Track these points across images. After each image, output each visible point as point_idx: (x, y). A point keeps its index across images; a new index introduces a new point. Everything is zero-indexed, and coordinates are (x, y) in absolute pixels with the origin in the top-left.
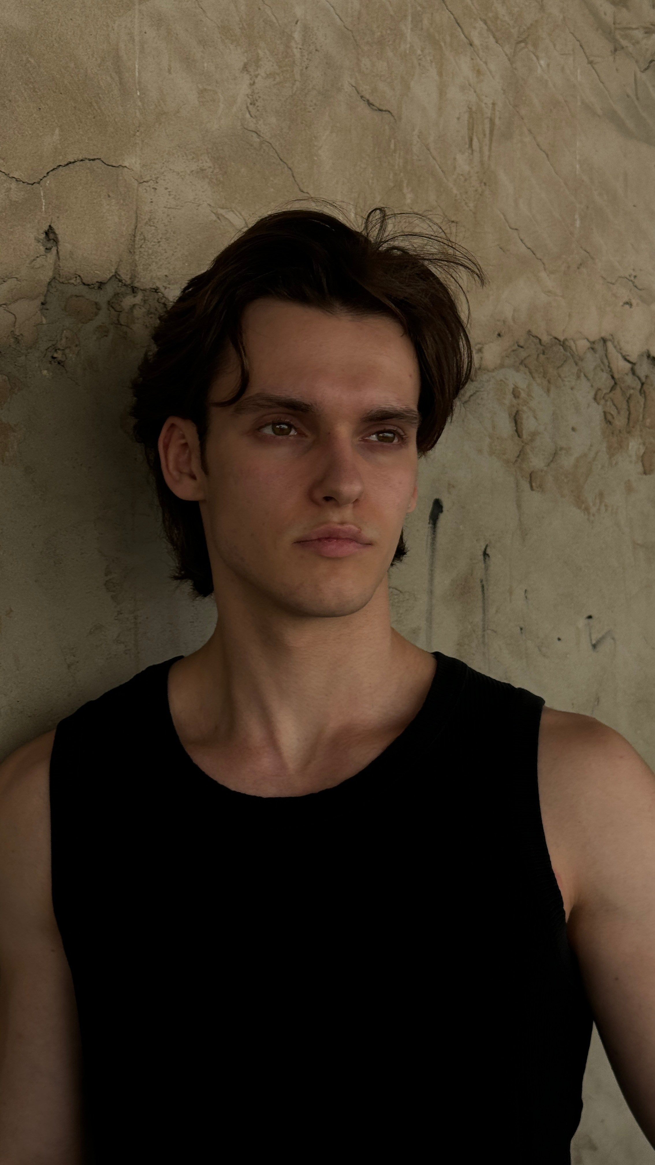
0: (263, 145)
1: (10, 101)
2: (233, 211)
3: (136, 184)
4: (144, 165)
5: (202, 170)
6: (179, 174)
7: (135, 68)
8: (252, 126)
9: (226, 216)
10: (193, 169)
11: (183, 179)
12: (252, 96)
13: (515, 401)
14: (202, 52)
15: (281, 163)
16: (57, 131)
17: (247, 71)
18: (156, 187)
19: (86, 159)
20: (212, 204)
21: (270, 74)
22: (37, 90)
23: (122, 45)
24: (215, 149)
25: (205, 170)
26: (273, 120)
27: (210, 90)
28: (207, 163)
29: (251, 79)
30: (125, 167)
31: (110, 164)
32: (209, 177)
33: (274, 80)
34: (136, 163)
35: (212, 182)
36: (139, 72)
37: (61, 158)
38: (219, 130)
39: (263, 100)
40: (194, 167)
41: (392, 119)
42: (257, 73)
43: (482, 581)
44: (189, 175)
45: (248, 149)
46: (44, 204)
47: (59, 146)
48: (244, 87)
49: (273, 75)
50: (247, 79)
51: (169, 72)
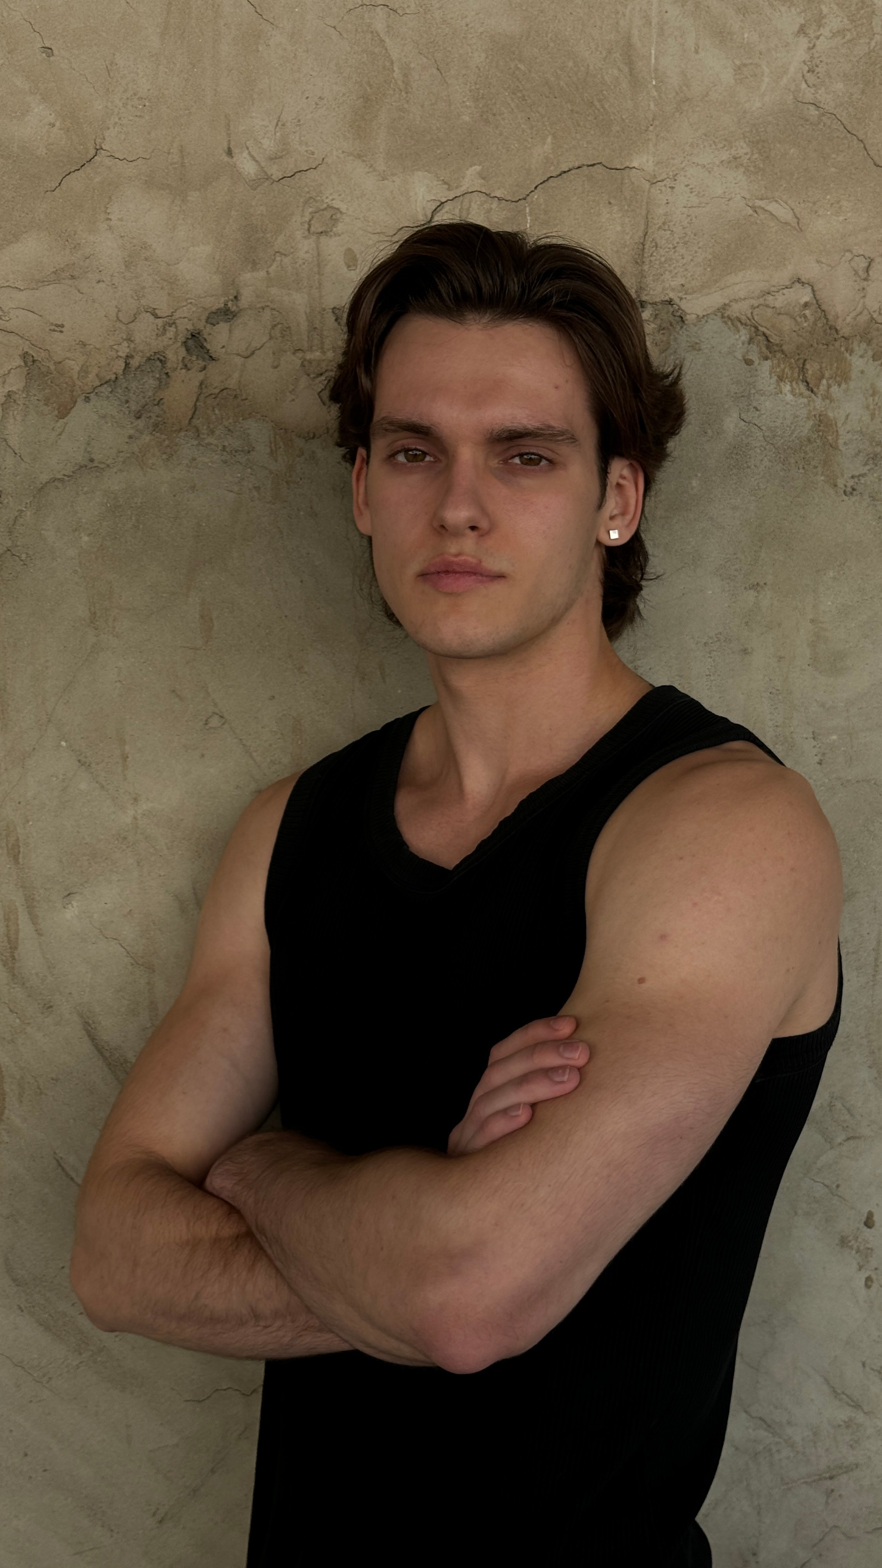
0: (823, 118)
1: (494, 115)
2: (776, 201)
3: (647, 185)
4: (658, 163)
5: (736, 158)
6: (705, 166)
7: (651, 54)
8: (809, 96)
9: (769, 208)
10: (723, 159)
11: (710, 172)
12: (811, 61)
14: (742, 21)
15: (849, 135)
16: (549, 140)
17: (804, 33)
18: (673, 186)
19: (584, 165)
20: (748, 196)
21: (838, 32)
22: (526, 98)
23: (635, 32)
24: (754, 131)
25: (740, 157)
26: (840, 86)
27: (751, 64)
28: (742, 149)
29: (810, 42)
30: (634, 168)
31: (613, 167)
32: (745, 165)
33: (844, 38)
34: (647, 162)
35: (748, 171)
36: (656, 59)
37: (552, 168)
38: (761, 108)
39: (827, 64)
40: (725, 156)
42: (819, 33)
44: (718, 166)
45: (802, 125)
46: (529, 221)
47: (551, 156)
48: (800, 52)
49: (841, 32)
50: (804, 42)
51: (697, 52)
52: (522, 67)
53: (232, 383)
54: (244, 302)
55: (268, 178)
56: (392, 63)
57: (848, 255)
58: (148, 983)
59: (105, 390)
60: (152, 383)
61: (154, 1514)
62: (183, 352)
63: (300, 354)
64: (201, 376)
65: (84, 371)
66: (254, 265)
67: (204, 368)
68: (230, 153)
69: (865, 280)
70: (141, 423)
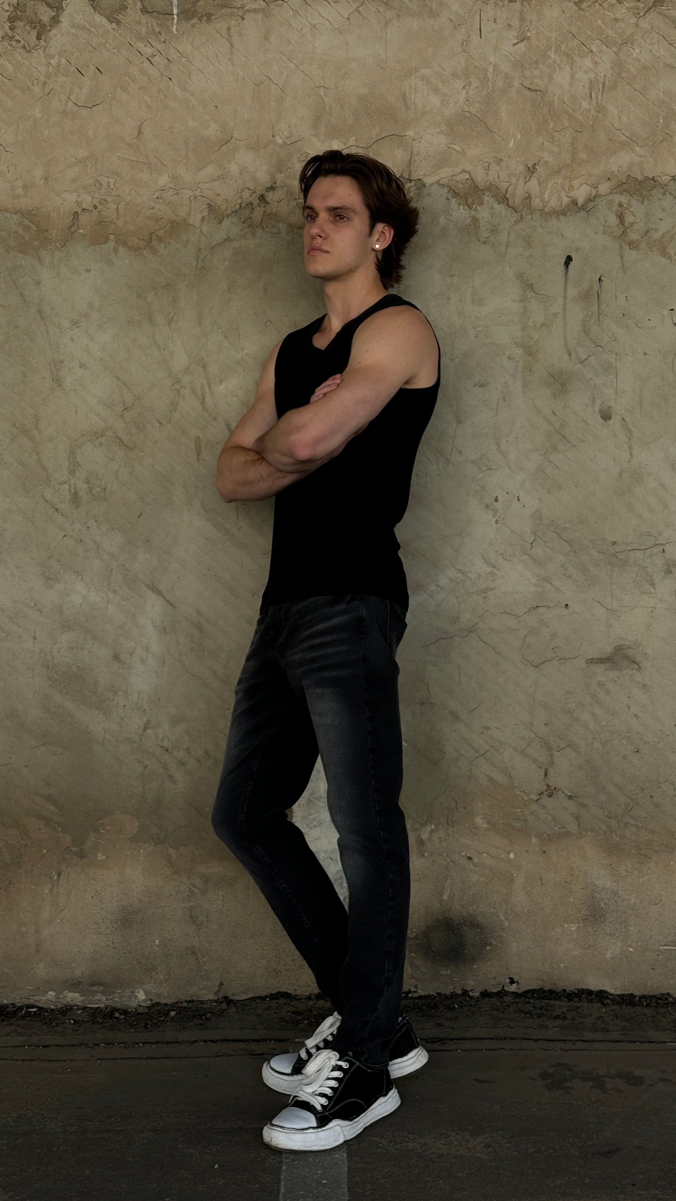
0: (472, 116)
1: (359, 120)
2: (456, 145)
3: (411, 141)
4: (415, 133)
5: (442, 131)
6: (431, 134)
7: (412, 98)
8: (467, 110)
9: (453, 147)
11: (433, 136)
12: (467, 98)
13: (620, 209)
14: (443, 85)
15: (481, 122)
16: (378, 127)
17: (465, 88)
18: (420, 141)
19: (390, 135)
20: (446, 143)
22: (370, 114)
23: (407, 91)
24: (448, 122)
26: (477, 105)
27: (446, 99)
28: (444, 128)
29: (467, 91)
30: (407, 135)
31: (400, 135)
32: (445, 133)
33: (479, 89)
34: (411, 133)
35: (446, 135)
36: (414, 99)
38: (450, 114)
39: (473, 98)
40: (438, 130)
41: (542, 93)
42: (470, 88)
43: (597, 292)
44: (436, 134)
45: (464, 119)
47: (379, 133)
48: (463, 95)
49: (478, 87)
50: (464, 91)
51: (428, 96)
52: (369, 104)
53: (274, 211)
54: (277, 185)
55: (286, 144)
56: (326, 105)
57: (481, 162)
59: (234, 214)
60: (248, 212)
61: (251, 592)
62: (258, 201)
63: (296, 201)
64: (264, 209)
65: (227, 209)
66: (281, 172)
67: (265, 206)
68: (273, 136)
69: (488, 170)
70: (244, 225)
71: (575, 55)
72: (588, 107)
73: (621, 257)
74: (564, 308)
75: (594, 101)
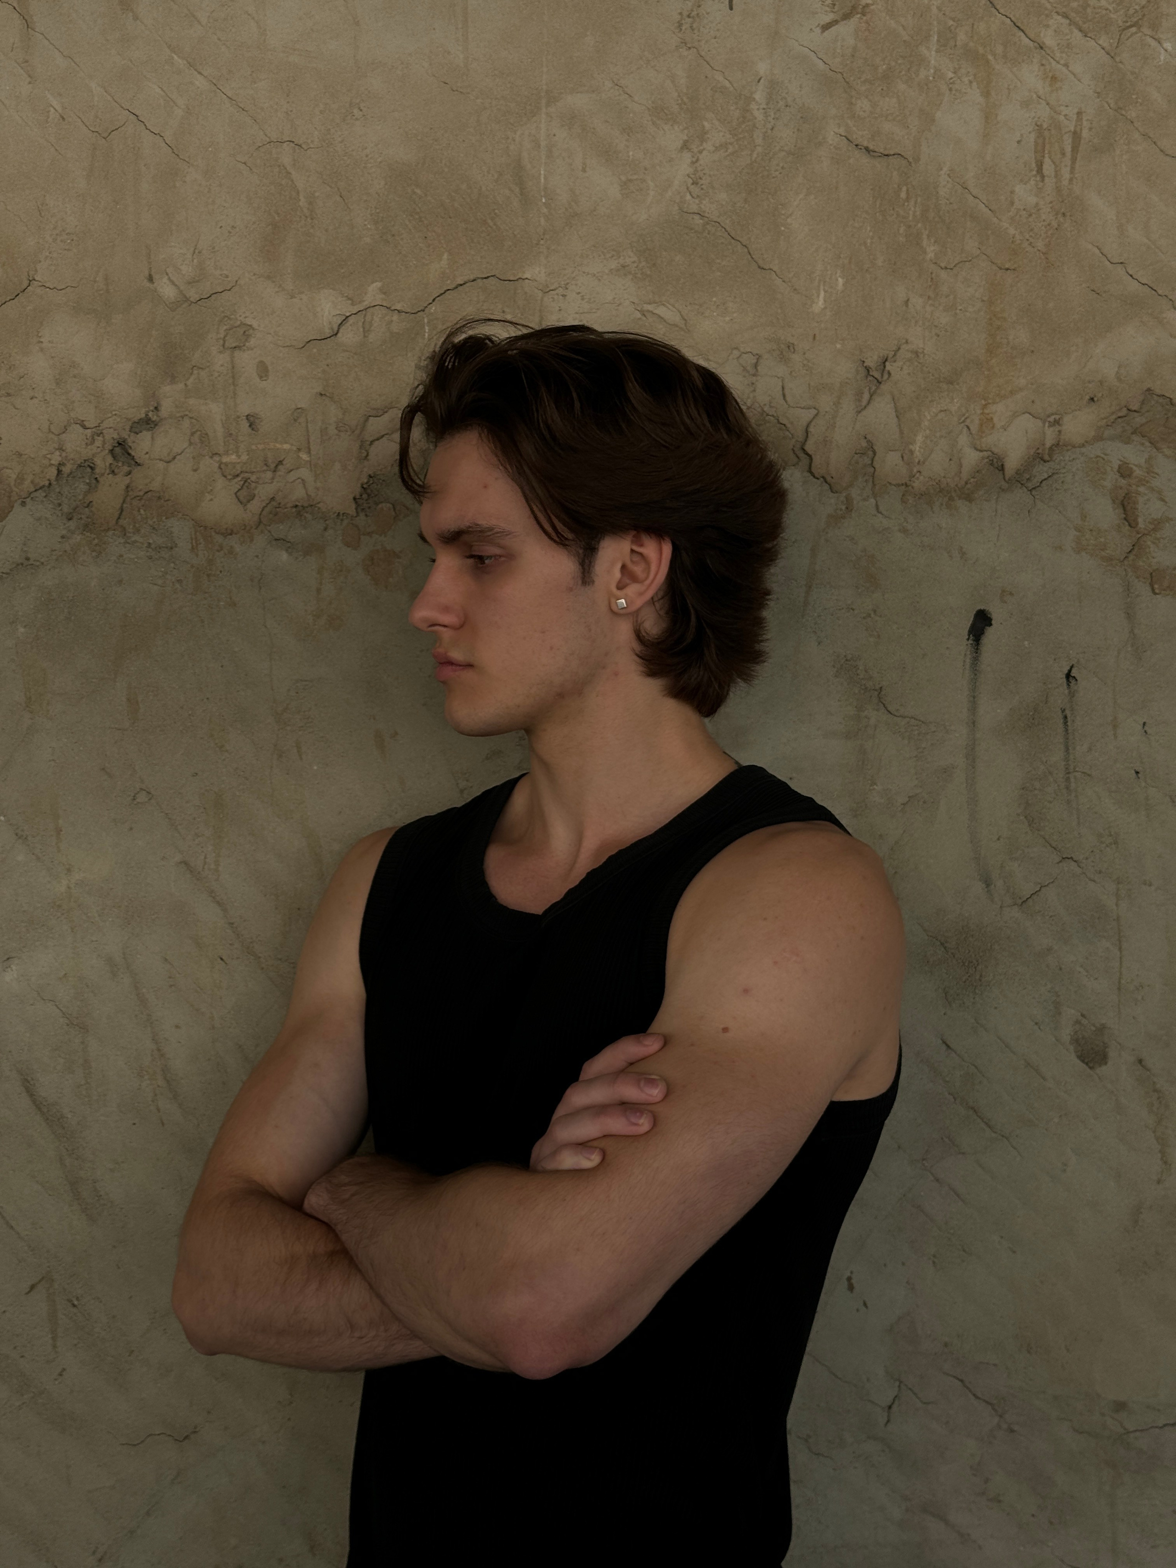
0: (708, 226)
1: (393, 235)
2: (663, 305)
3: (540, 294)
4: (549, 274)
5: (623, 267)
6: (595, 275)
7: (540, 174)
8: (694, 208)
9: (656, 311)
10: (613, 267)
11: (599, 280)
12: (695, 174)
13: (1123, 482)
14: (627, 140)
15: (733, 241)
16: (445, 256)
17: (687, 149)
18: (565, 294)
19: (479, 278)
20: (636, 301)
21: (721, 145)
22: (423, 219)
23: (525, 155)
24: (641, 241)
25: (628, 266)
26: (723, 196)
27: (637, 179)
28: (630, 258)
29: (693, 157)
30: (527, 279)
31: (506, 279)
32: (633, 272)
33: (727, 151)
34: (540, 273)
35: (636, 277)
36: (545, 178)
37: (449, 282)
38: (648, 220)
39: (710, 176)
40: (613, 264)
41: (904, 162)
42: (701, 148)
43: (1063, 711)
44: (608, 274)
45: (686, 234)
46: (427, 331)
47: (447, 271)
48: (683, 168)
49: (724, 146)
50: (687, 157)
51: (584, 170)
52: (418, 191)
53: (156, 485)
54: (164, 412)
55: (187, 299)
56: (298, 193)
57: (735, 352)
58: (83, 1043)
59: (41, 494)
60: (83, 487)
62: (110, 459)
63: (217, 458)
64: (127, 480)
65: (20, 479)
66: (173, 379)
67: (129, 473)
68: (151, 279)
69: (754, 375)
70: (72, 524)
71: (994, 55)
72: (1032, 200)
73: (1130, 616)
74: (971, 755)
75: (1050, 182)
